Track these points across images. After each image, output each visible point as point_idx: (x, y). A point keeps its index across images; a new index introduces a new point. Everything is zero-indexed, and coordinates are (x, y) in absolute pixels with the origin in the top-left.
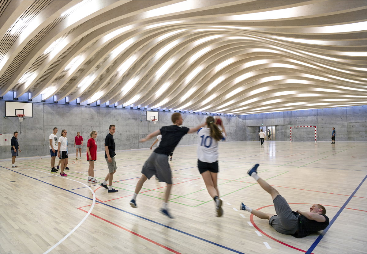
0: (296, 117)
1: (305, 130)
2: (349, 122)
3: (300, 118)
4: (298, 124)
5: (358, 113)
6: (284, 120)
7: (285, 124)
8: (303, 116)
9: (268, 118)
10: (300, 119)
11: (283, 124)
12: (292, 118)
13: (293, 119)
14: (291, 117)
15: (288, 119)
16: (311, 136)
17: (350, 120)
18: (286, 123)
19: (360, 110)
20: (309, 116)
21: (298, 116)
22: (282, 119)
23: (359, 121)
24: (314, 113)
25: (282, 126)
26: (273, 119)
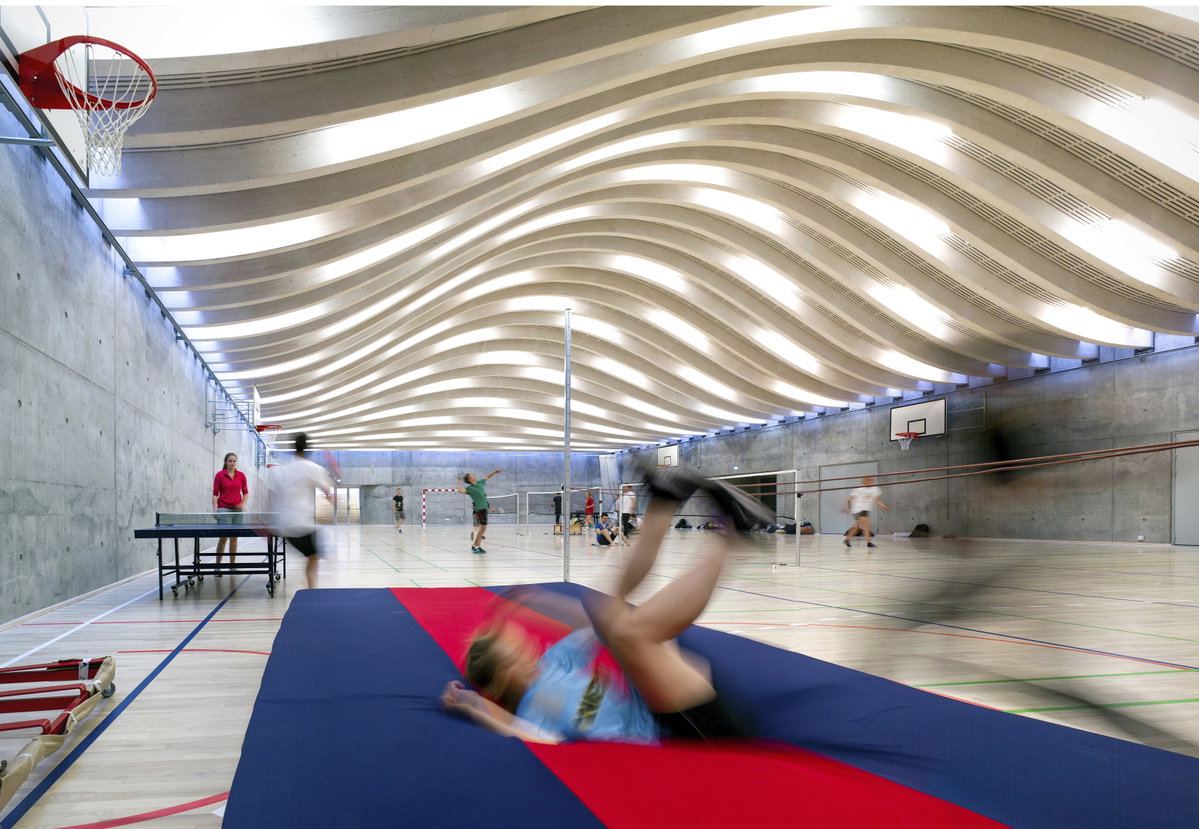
0: (419, 466)
1: (438, 499)
2: (520, 483)
3: (428, 469)
4: (426, 484)
5: (533, 467)
6: (393, 472)
7: (395, 483)
8: (437, 466)
9: (353, 466)
10: (429, 472)
11: (390, 482)
12: (412, 469)
13: (414, 472)
14: (410, 465)
15: (402, 471)
16: (450, 512)
17: (521, 480)
18: (398, 480)
19: (537, 461)
20: (448, 466)
21: (425, 466)
22: (389, 469)
23: (536, 483)
24: (457, 460)
25: (388, 486)
26: (366, 469)
